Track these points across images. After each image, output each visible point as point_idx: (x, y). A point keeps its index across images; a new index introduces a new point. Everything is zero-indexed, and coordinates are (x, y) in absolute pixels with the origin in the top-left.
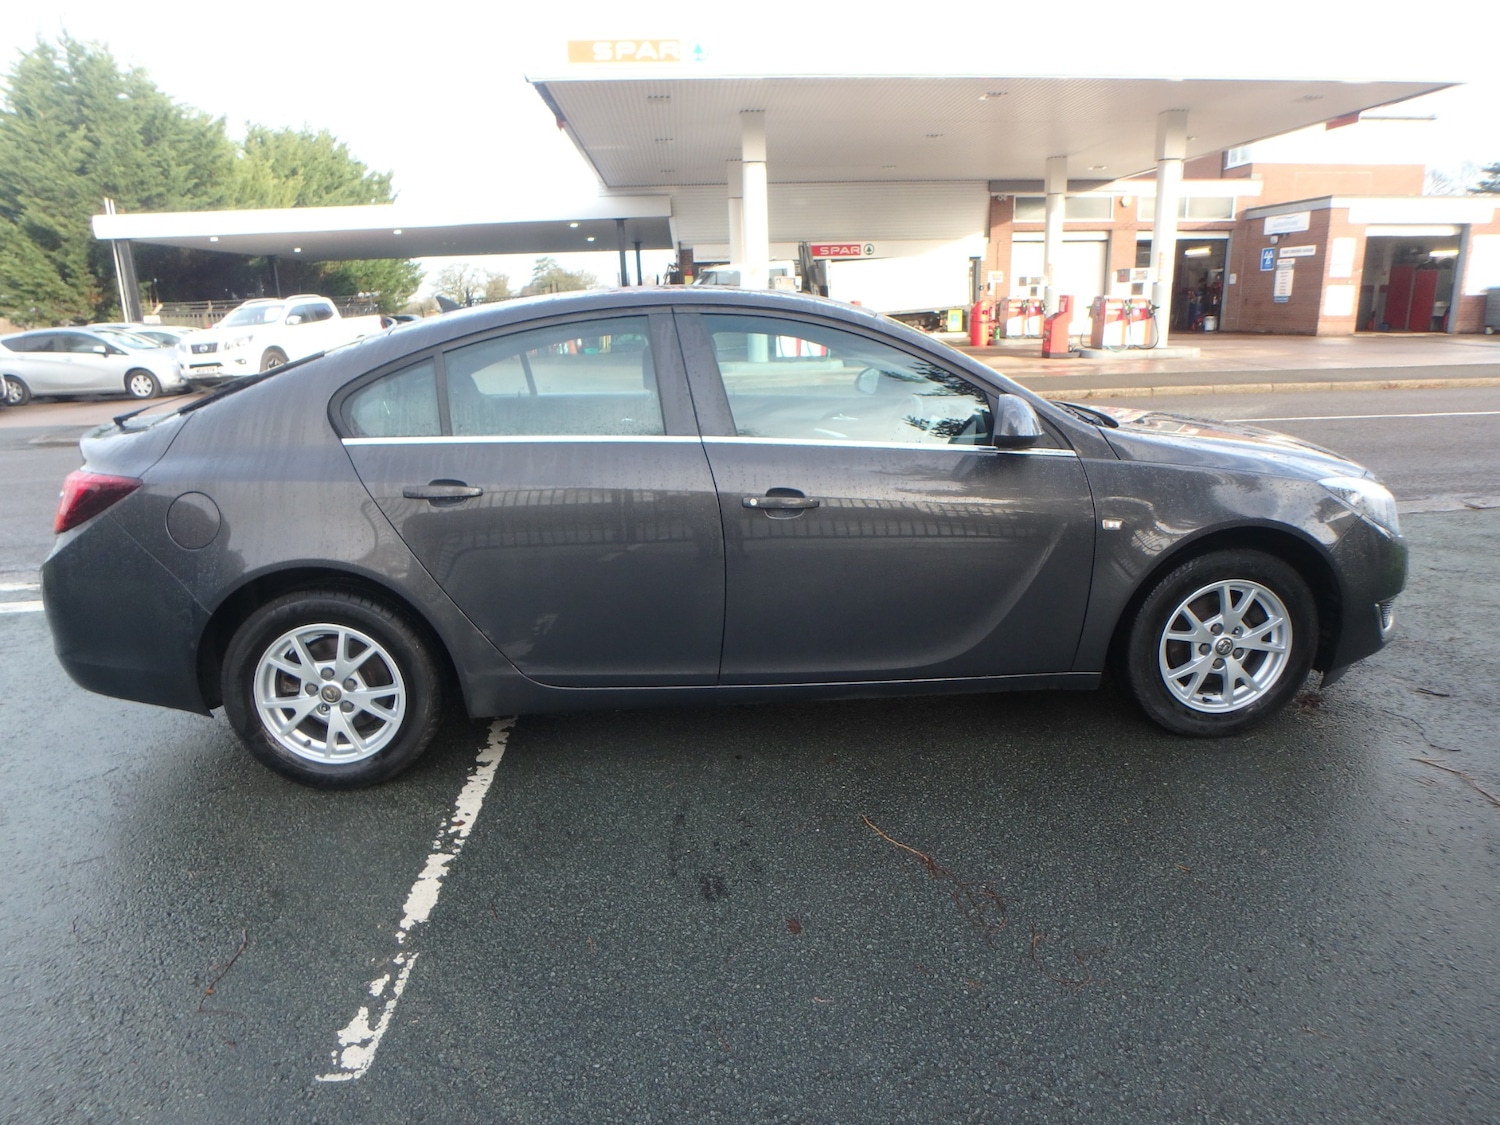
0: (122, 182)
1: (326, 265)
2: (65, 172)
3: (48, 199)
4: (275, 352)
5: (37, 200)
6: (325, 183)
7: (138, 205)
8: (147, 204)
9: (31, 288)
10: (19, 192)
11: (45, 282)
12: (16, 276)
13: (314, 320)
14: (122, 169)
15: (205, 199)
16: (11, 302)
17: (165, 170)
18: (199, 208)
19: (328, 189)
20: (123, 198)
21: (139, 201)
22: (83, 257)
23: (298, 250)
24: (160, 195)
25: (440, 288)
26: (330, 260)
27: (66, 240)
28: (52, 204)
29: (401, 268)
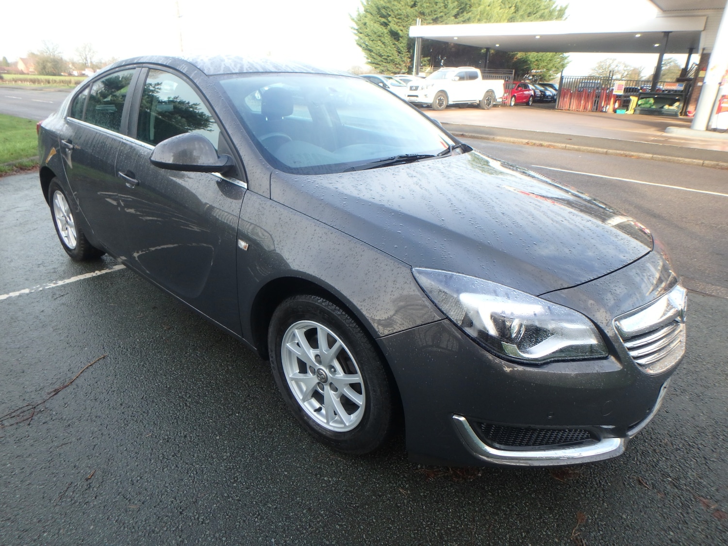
0: (427, 11)
1: (517, 54)
2: (407, 6)
3: (399, 19)
4: (443, 93)
5: (395, 19)
6: (529, 11)
7: (432, 21)
8: (435, 21)
9: (386, 57)
10: (390, 15)
11: (390, 55)
12: (382, 52)
13: (467, 79)
14: (428, 4)
15: (462, 19)
16: (379, 63)
17: (446, 5)
18: (458, 23)
19: (529, 14)
20: (427, 18)
21: (433, 20)
22: (405, 45)
23: (497, 45)
24: (442, 17)
25: (596, 72)
26: (520, 51)
27: (402, 37)
28: (400, 21)
29: (558, 58)
